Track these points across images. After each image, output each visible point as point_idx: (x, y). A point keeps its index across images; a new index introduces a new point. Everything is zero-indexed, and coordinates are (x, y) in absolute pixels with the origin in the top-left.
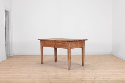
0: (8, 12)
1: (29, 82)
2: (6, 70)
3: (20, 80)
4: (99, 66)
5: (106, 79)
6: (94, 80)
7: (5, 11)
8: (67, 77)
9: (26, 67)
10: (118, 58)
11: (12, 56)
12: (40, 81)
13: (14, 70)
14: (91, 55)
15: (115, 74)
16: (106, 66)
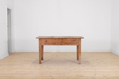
0: (10, 10)
1: (32, 78)
2: (9, 66)
3: (23, 76)
4: (99, 63)
5: (106, 76)
6: (94, 76)
7: (8, 9)
8: (69, 74)
9: (28, 63)
10: (116, 56)
11: (14, 52)
12: (42, 77)
13: (17, 66)
14: (90, 53)
15: (114, 71)
16: (105, 63)
